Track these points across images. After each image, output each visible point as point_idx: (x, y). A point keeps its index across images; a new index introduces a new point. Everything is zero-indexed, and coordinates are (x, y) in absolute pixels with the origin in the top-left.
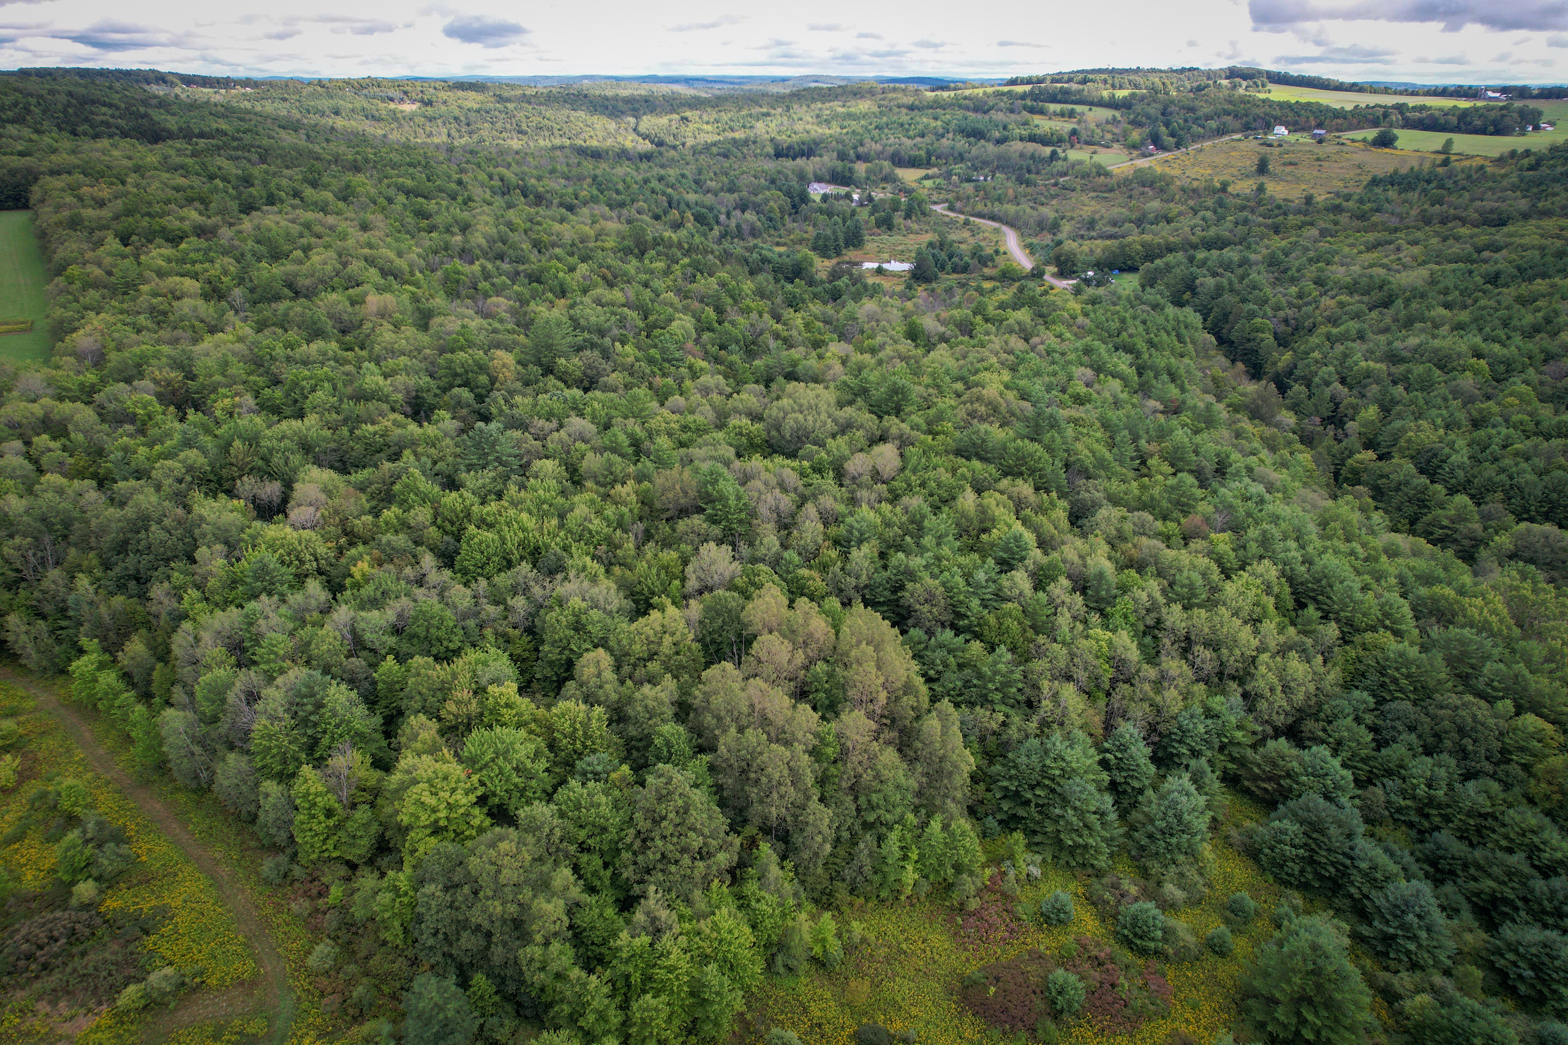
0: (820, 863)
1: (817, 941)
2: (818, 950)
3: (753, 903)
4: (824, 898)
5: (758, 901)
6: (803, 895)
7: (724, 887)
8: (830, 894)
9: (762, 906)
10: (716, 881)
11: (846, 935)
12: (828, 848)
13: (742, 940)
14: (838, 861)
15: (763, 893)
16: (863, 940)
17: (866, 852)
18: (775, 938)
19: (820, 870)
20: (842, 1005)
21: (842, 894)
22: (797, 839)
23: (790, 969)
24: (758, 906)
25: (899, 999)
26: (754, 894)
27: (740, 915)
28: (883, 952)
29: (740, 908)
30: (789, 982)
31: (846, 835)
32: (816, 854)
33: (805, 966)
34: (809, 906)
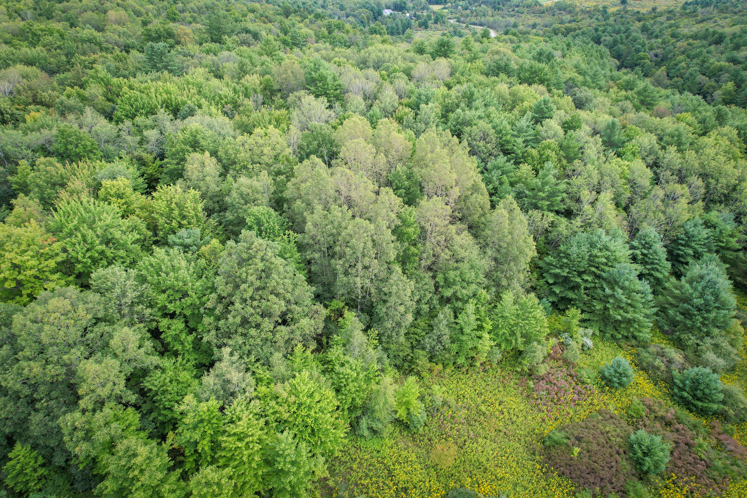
0: (403, 331)
1: (400, 404)
2: (402, 413)
3: (337, 368)
4: (406, 365)
5: (343, 365)
6: (387, 361)
7: (308, 352)
8: (411, 362)
9: (346, 370)
10: (300, 345)
11: (428, 398)
12: (410, 318)
13: (323, 404)
14: (419, 331)
15: (347, 358)
16: (445, 403)
17: (445, 322)
18: (359, 402)
19: (402, 339)
20: (427, 467)
21: (422, 361)
22: (381, 310)
23: (374, 432)
24: (342, 370)
25: (483, 460)
26: (338, 358)
27: (323, 379)
28: (463, 413)
29: (324, 372)
30: (373, 444)
31: (425, 308)
32: (399, 324)
33: (390, 427)
34: (392, 372)
